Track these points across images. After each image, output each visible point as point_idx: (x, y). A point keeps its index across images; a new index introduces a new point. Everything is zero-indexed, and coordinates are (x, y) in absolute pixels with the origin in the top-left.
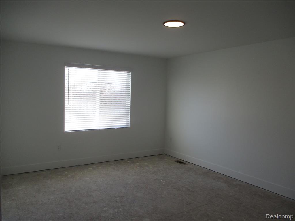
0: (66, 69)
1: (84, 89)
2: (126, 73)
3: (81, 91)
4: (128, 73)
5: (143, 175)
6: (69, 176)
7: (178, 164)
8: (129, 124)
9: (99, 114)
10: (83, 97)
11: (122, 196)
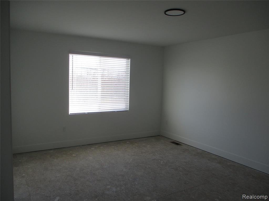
0: (71, 56)
1: (84, 75)
2: (126, 60)
3: (81, 76)
4: (128, 60)
5: (141, 155)
6: (73, 155)
7: (174, 145)
8: (128, 108)
9: (100, 98)
10: (87, 82)
11: (123, 175)
